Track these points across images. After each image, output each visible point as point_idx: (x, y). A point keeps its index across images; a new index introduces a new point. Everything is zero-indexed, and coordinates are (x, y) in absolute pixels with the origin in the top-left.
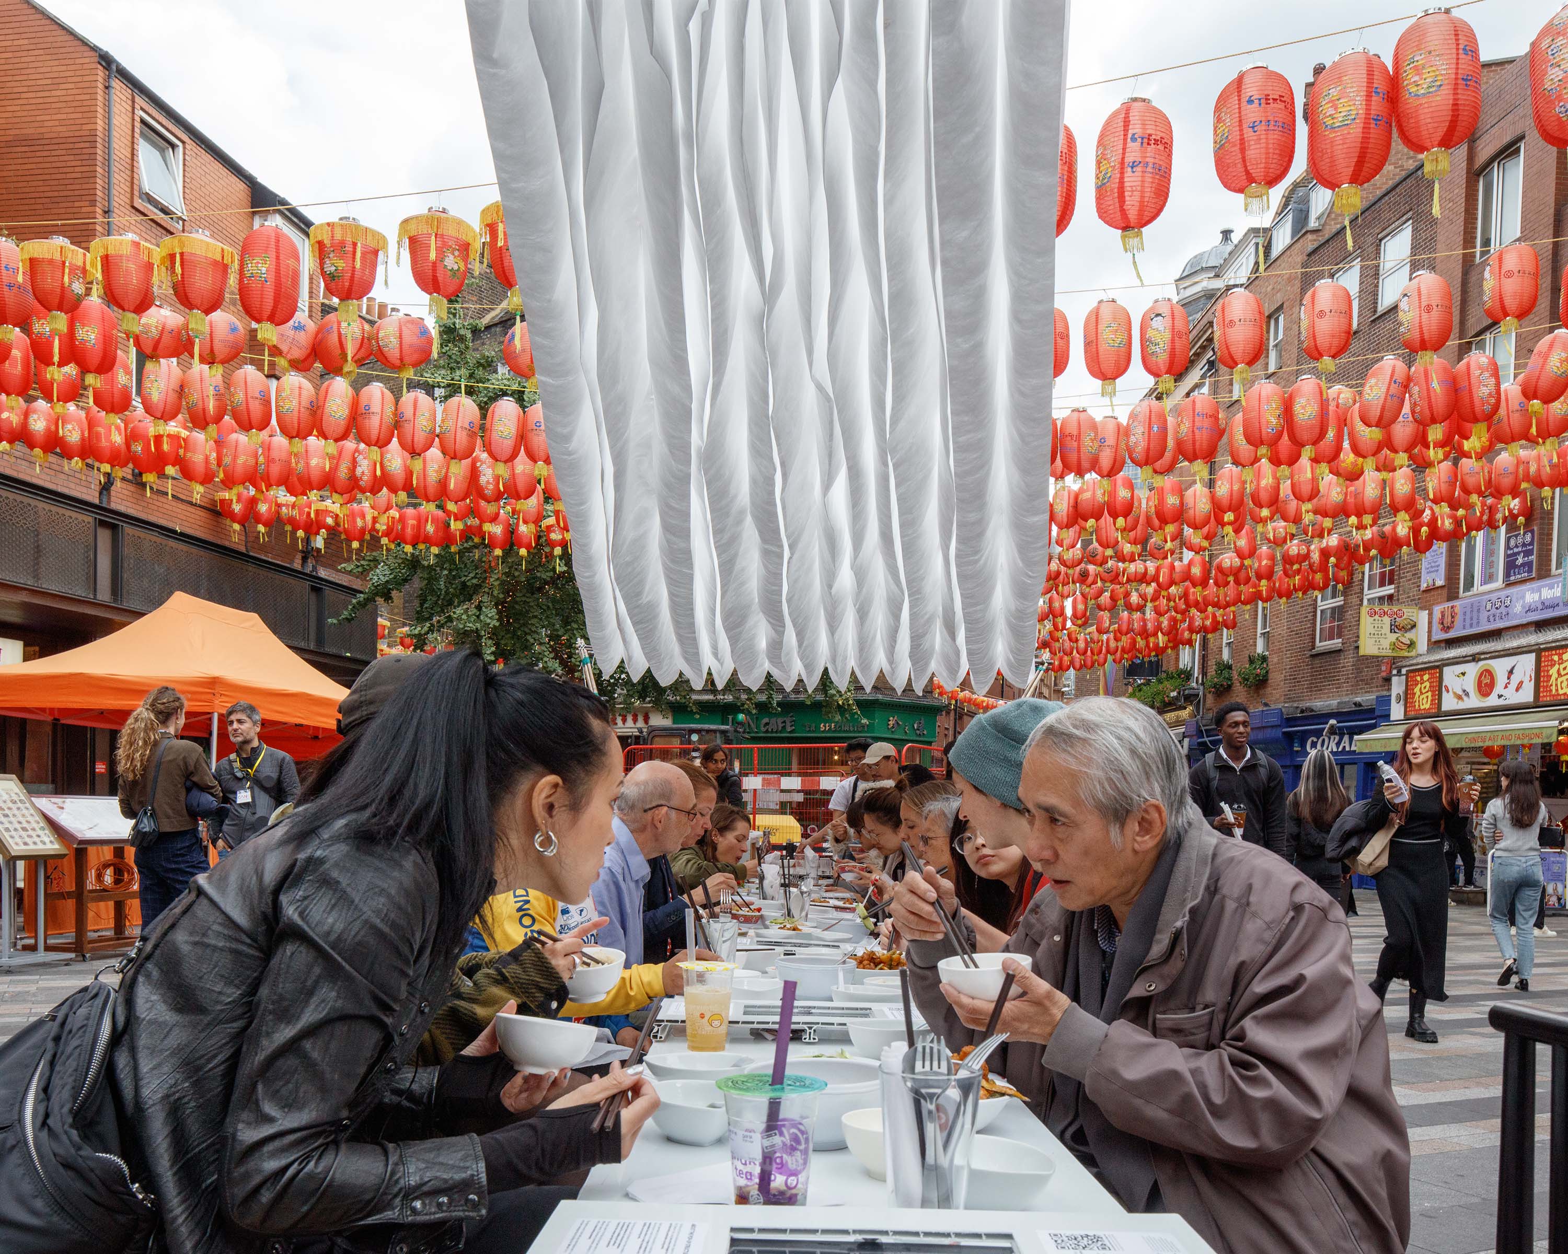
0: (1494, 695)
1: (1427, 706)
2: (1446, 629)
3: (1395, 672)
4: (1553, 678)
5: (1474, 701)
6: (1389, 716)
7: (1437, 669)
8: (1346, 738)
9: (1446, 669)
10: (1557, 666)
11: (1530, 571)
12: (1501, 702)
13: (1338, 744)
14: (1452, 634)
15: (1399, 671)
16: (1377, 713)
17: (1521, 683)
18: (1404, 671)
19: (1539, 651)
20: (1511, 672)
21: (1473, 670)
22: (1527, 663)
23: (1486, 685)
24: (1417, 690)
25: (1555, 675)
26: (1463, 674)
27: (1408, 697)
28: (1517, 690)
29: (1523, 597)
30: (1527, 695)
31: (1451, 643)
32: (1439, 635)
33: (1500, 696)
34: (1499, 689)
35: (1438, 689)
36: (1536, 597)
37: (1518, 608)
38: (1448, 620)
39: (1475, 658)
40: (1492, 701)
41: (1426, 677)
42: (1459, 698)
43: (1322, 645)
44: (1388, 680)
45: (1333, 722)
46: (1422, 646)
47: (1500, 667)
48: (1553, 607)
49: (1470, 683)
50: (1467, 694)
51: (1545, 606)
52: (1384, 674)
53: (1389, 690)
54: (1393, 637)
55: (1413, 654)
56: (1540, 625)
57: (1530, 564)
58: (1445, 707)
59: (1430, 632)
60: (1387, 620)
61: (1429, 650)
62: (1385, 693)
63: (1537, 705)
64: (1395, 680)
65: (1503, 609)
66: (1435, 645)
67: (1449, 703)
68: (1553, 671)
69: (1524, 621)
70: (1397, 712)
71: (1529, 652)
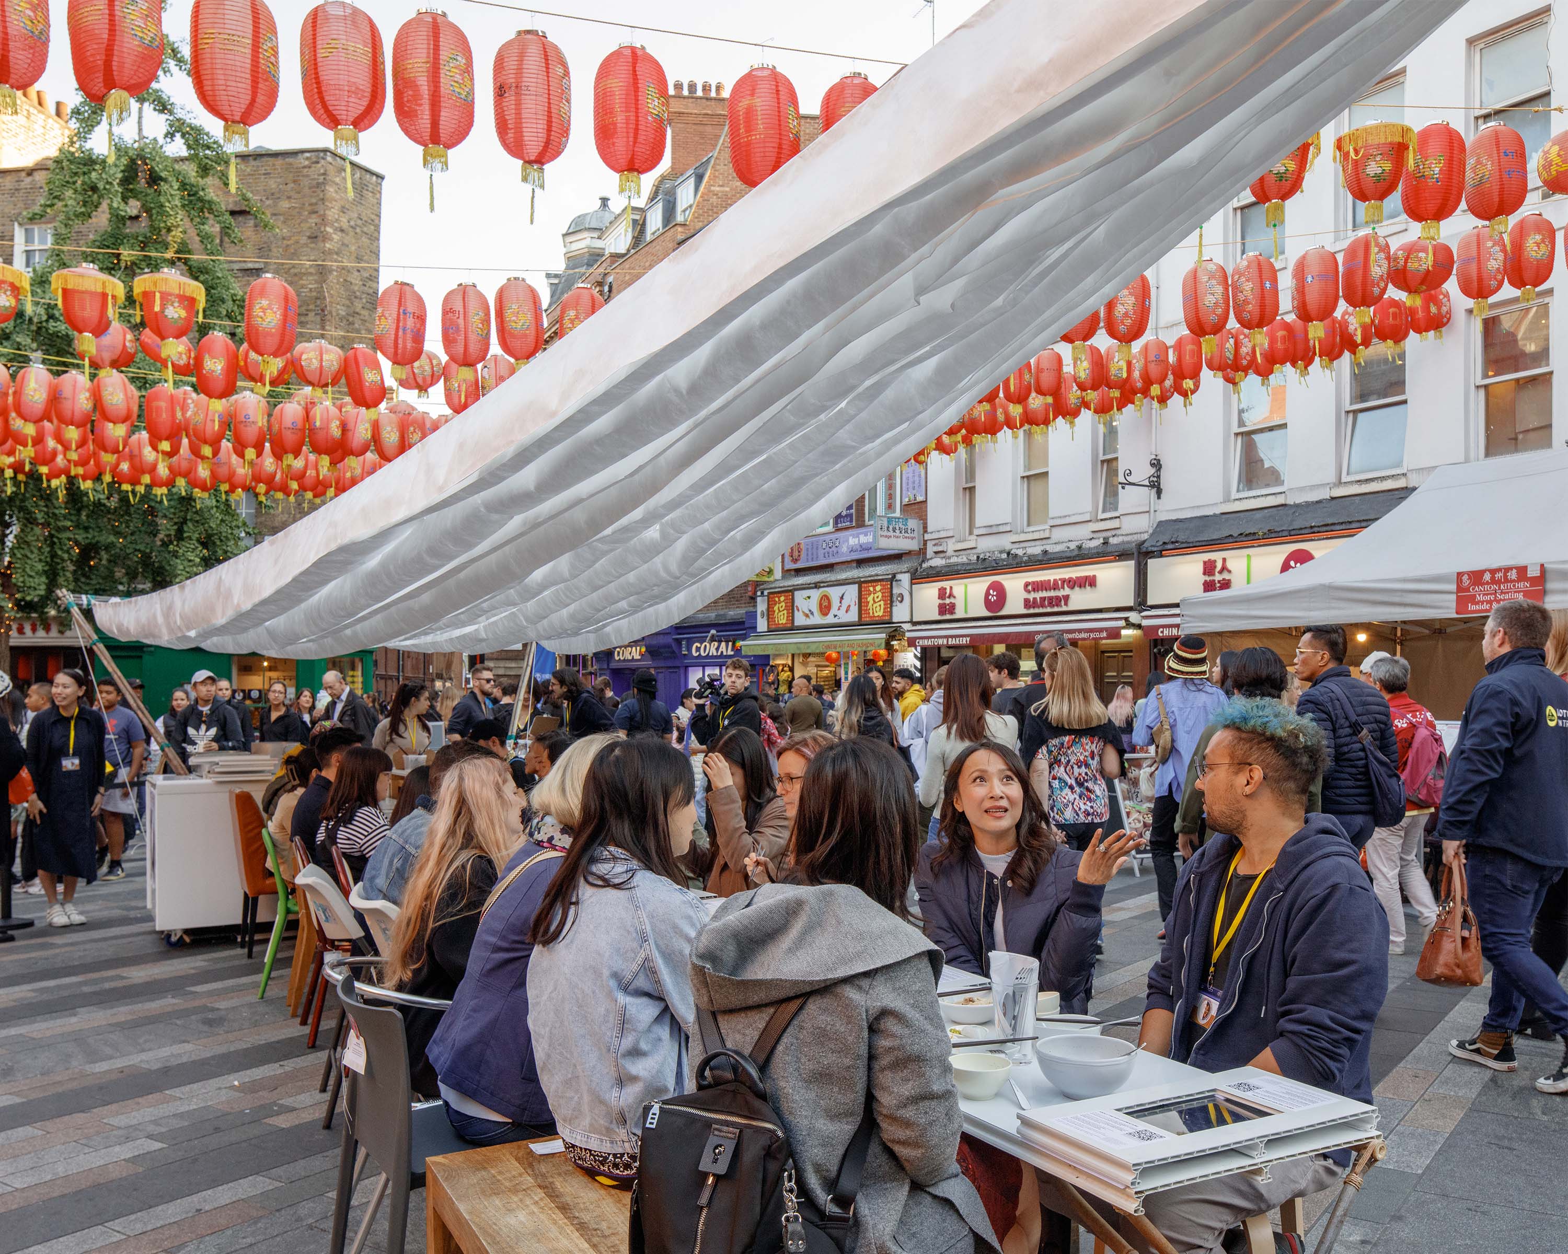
0: (831, 615)
1: (784, 622)
2: (795, 561)
3: (759, 593)
4: (870, 605)
5: (817, 619)
6: (756, 628)
7: (790, 592)
8: (723, 644)
9: (796, 593)
10: (872, 596)
11: (851, 521)
12: (836, 621)
13: (717, 649)
14: (799, 565)
15: (762, 593)
16: (747, 625)
17: (849, 606)
18: (766, 593)
19: (861, 583)
20: (842, 598)
21: (816, 594)
22: (852, 592)
23: (825, 607)
24: (776, 608)
25: (872, 602)
26: (809, 597)
27: (770, 613)
28: (847, 611)
29: (848, 541)
30: (853, 616)
31: (799, 572)
32: (790, 566)
33: (835, 616)
34: (834, 610)
35: (791, 608)
36: (856, 541)
37: (844, 549)
38: (796, 554)
39: (817, 586)
40: (830, 619)
41: (782, 598)
42: (807, 616)
44: (753, 599)
45: (713, 632)
46: (778, 574)
47: (834, 593)
48: (868, 549)
49: (814, 605)
50: (812, 613)
52: (750, 594)
53: (755, 606)
55: (771, 579)
56: (860, 563)
57: (851, 515)
58: (797, 623)
59: (783, 562)
61: (783, 577)
62: (751, 609)
63: (861, 623)
64: (759, 599)
65: (834, 549)
66: (787, 573)
67: (800, 620)
68: (870, 599)
69: (849, 559)
70: (762, 625)
71: (854, 583)
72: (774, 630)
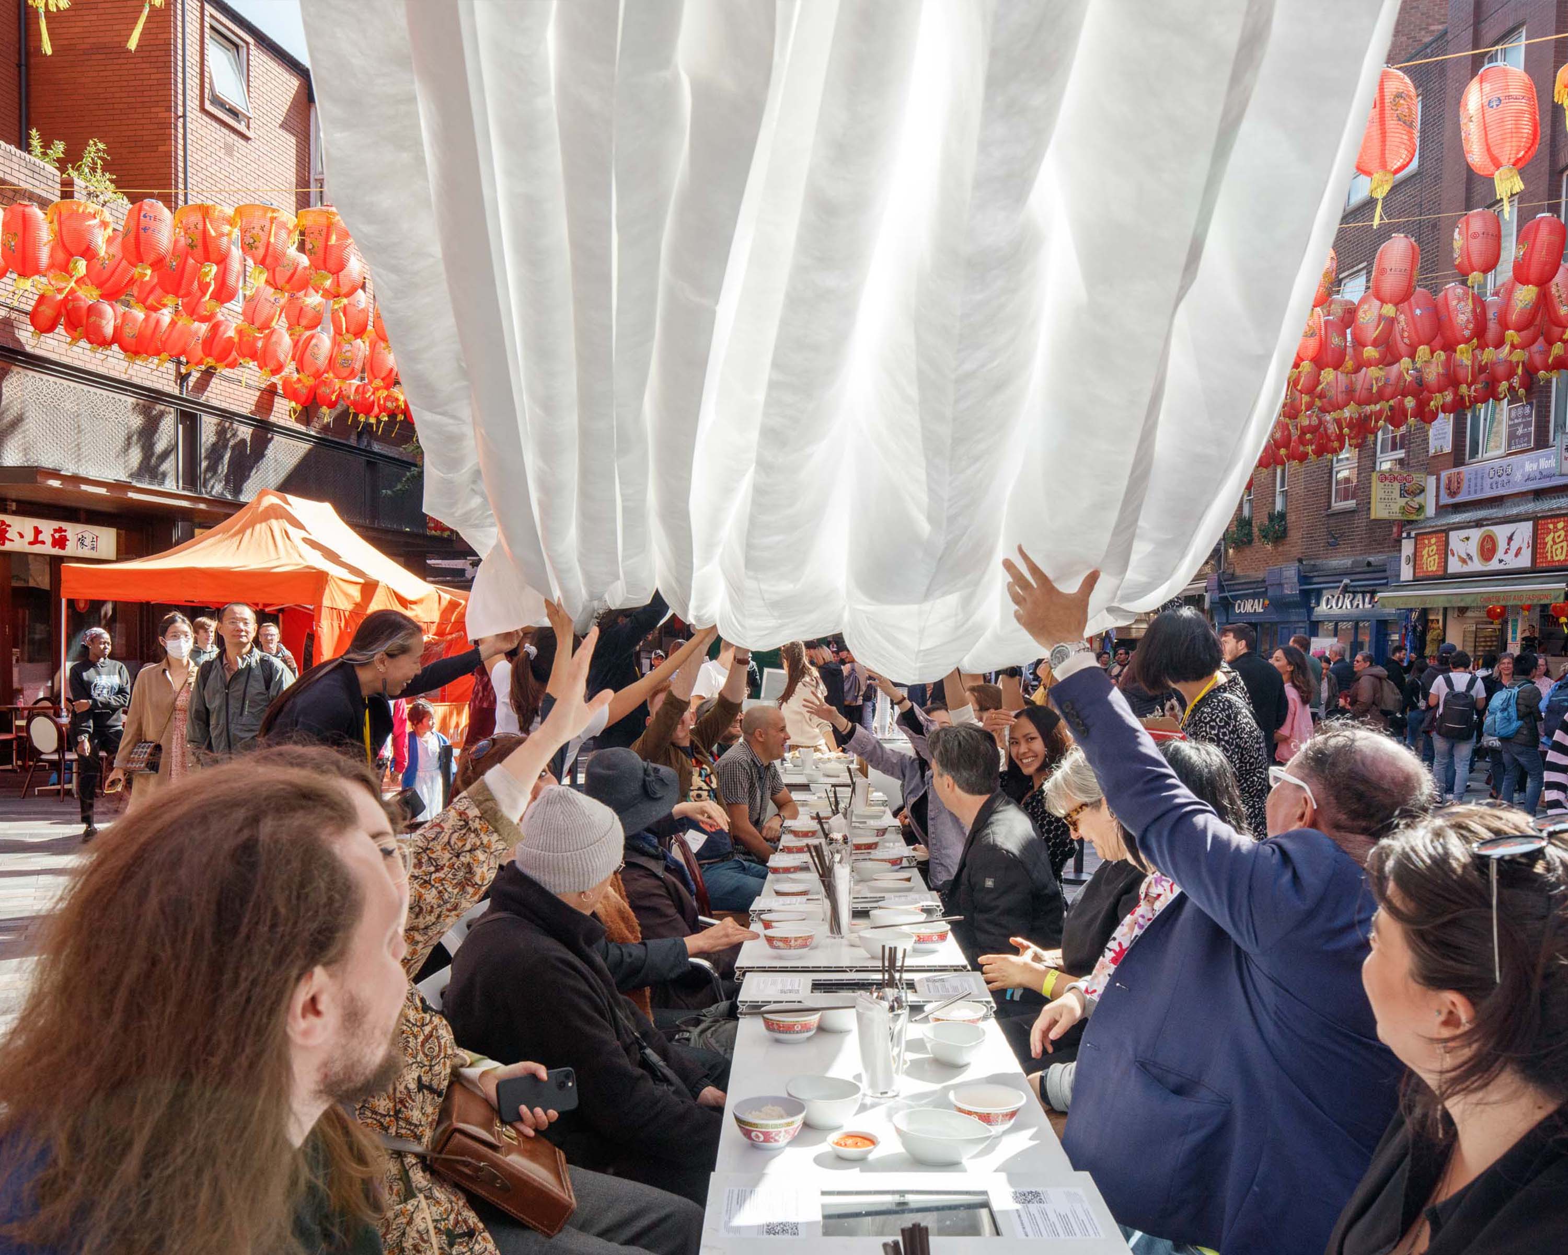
0: (1495, 561)
1: (1434, 569)
2: (1453, 494)
3: (1404, 535)
4: (1549, 546)
5: (1477, 565)
6: (1399, 576)
7: (1444, 533)
8: (1359, 596)
9: (1451, 533)
10: (1552, 535)
11: (1529, 442)
12: (1501, 567)
13: (1352, 602)
14: (1458, 499)
15: (1409, 534)
16: (1388, 573)
17: (1520, 549)
18: (1413, 534)
19: (1536, 519)
20: (1510, 539)
21: (1476, 534)
22: (1524, 530)
23: (1488, 549)
24: (1425, 552)
25: (1550, 543)
26: (1467, 539)
27: (1415, 559)
28: (1517, 555)
29: (1523, 466)
30: (1525, 561)
31: (1458, 508)
32: (1446, 500)
33: (1500, 561)
34: (1500, 554)
35: (1445, 551)
36: (1535, 466)
37: (1518, 477)
38: (1454, 486)
39: (1478, 524)
40: (1494, 565)
41: (1433, 541)
42: (1464, 561)
43: (1338, 505)
44: (1399, 542)
45: (1346, 581)
46: (1431, 510)
47: (1501, 532)
48: (1550, 476)
49: (1473, 548)
50: (1471, 558)
51: (1543, 476)
52: (1394, 537)
53: (1400, 550)
54: (1402, 502)
55: (1422, 517)
56: (1539, 494)
57: (1528, 435)
58: (1450, 570)
59: (1437, 496)
60: (1397, 485)
61: (1437, 515)
62: (1396, 554)
63: (1535, 570)
64: (1405, 542)
65: (1504, 477)
66: (1442, 510)
67: (1454, 566)
68: (1549, 539)
69: (1524, 489)
70: (1406, 573)
71: (1527, 520)
72: (1419, 580)
